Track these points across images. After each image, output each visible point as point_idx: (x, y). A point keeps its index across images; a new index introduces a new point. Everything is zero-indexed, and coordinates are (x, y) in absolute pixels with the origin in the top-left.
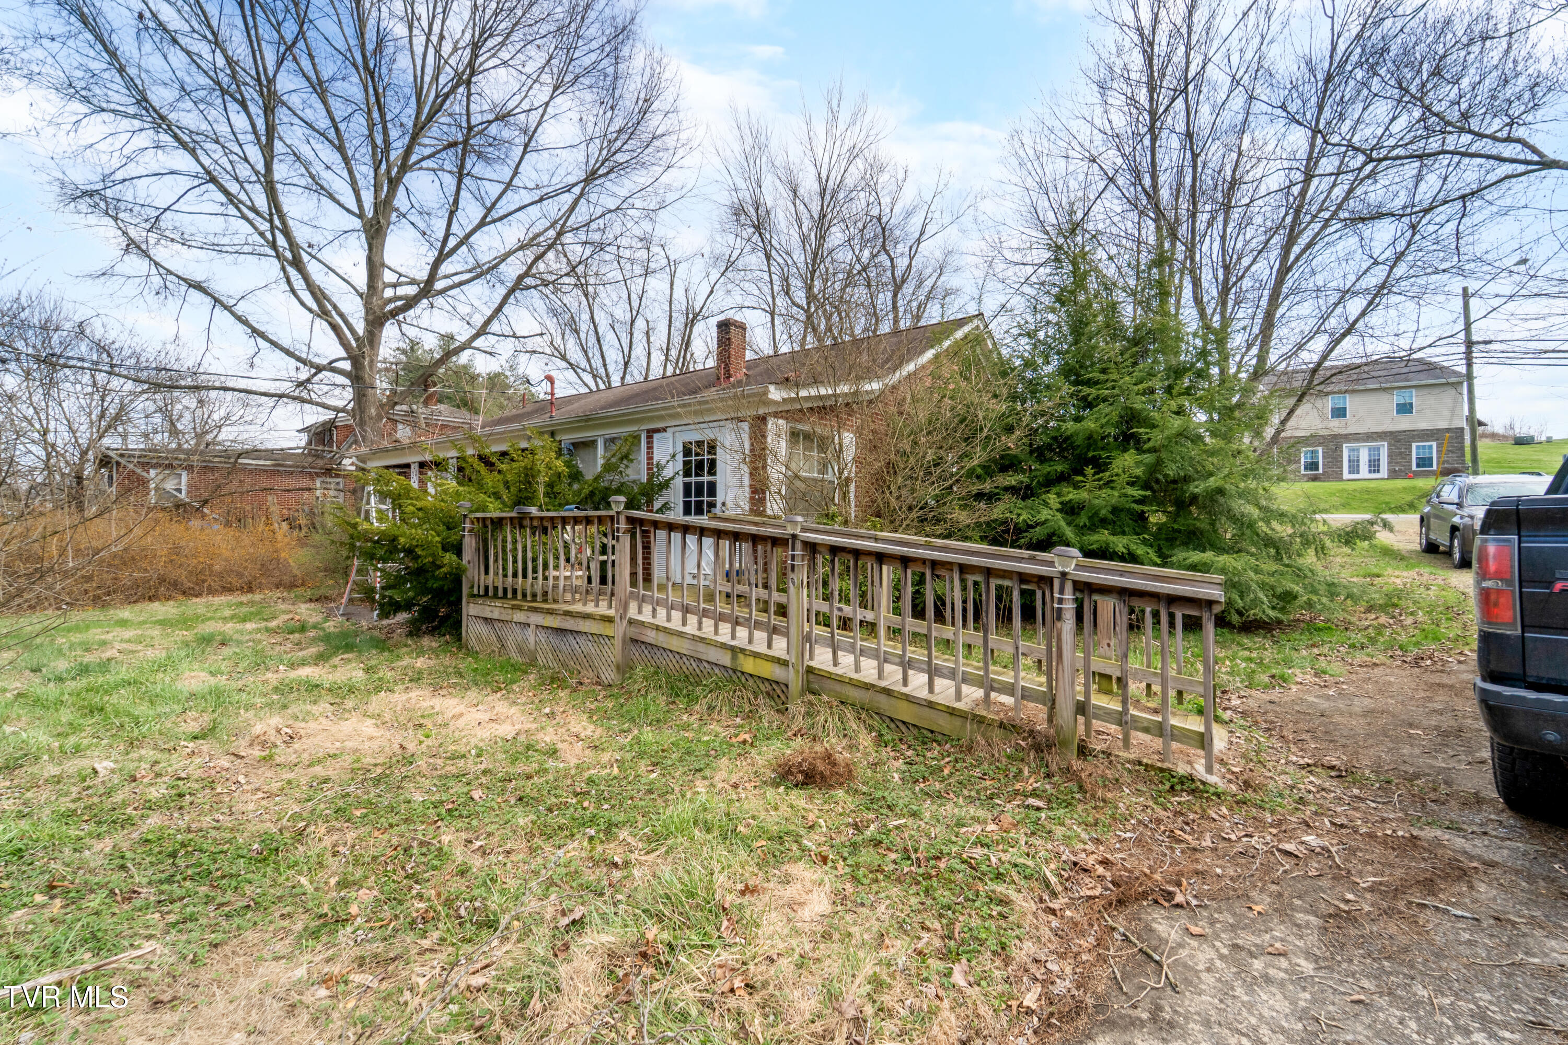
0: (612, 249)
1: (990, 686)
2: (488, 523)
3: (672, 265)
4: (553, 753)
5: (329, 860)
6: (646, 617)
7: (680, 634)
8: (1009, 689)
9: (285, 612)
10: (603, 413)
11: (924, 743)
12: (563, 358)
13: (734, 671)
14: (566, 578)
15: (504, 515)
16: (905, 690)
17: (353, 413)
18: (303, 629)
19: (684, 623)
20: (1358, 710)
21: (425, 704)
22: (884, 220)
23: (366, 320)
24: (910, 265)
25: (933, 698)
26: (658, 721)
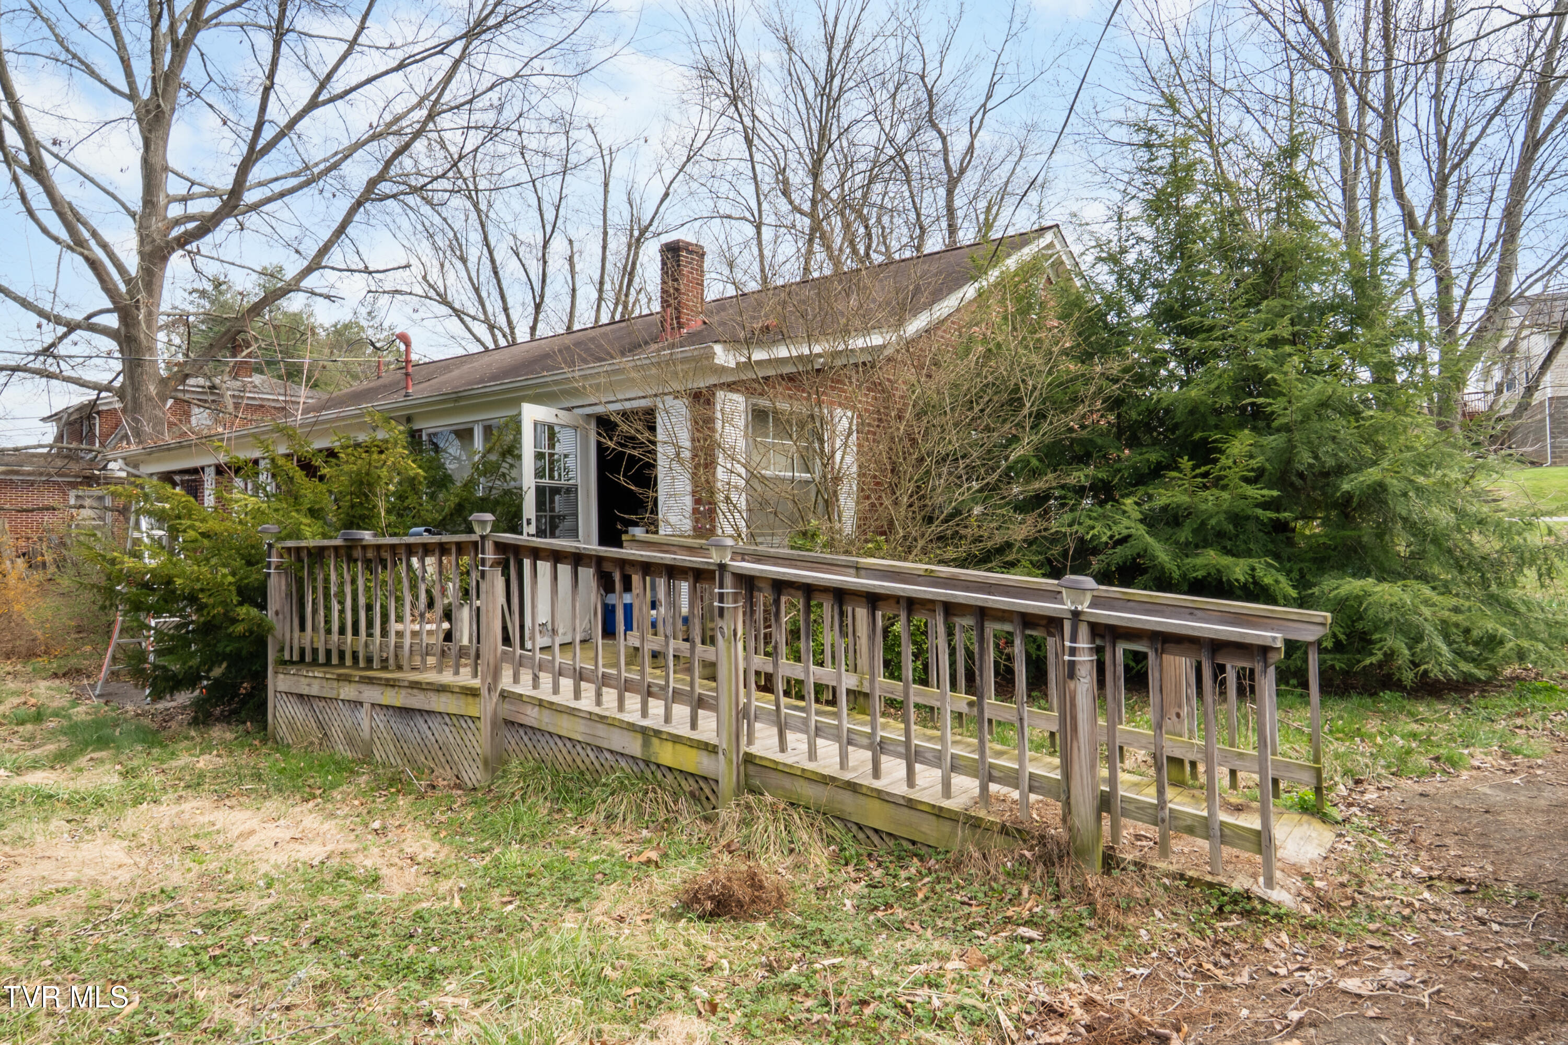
0: (512, 136)
1: (988, 775)
2: (304, 554)
3: (607, 156)
4: (374, 881)
5: (41, 1020)
6: (524, 688)
7: (572, 712)
8: (1011, 778)
9: (14, 693)
10: (479, 388)
11: (900, 858)
12: (444, 301)
13: (647, 763)
14: (414, 634)
15: (326, 543)
16: (877, 784)
17: (121, 394)
18: (38, 717)
19: (577, 695)
20: (1543, 803)
21: (206, 819)
22: (929, 81)
23: (141, 253)
24: (971, 148)
25: (914, 795)
26: (533, 836)
